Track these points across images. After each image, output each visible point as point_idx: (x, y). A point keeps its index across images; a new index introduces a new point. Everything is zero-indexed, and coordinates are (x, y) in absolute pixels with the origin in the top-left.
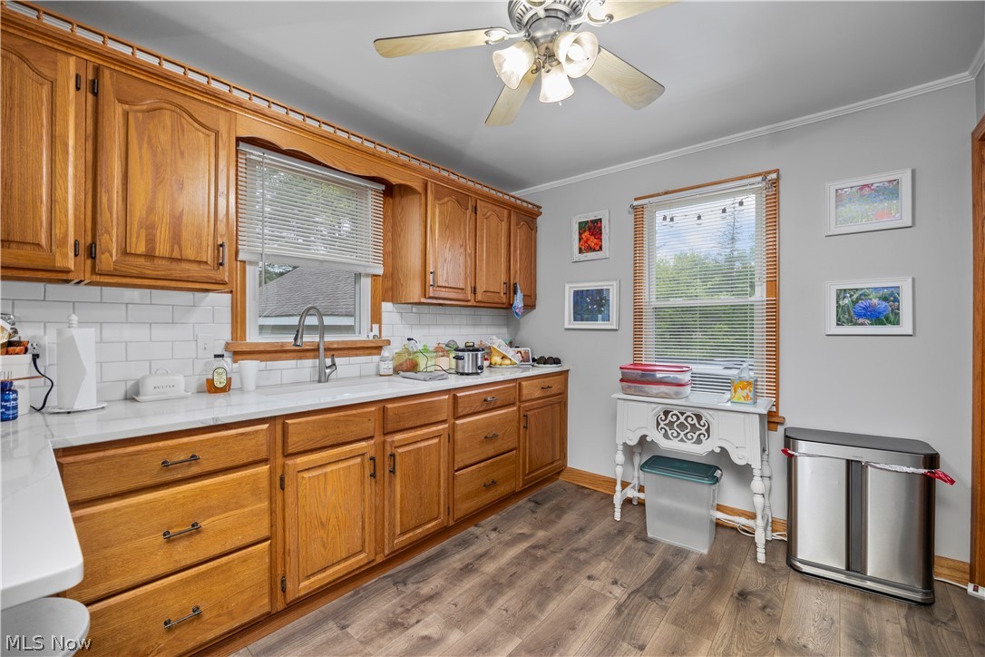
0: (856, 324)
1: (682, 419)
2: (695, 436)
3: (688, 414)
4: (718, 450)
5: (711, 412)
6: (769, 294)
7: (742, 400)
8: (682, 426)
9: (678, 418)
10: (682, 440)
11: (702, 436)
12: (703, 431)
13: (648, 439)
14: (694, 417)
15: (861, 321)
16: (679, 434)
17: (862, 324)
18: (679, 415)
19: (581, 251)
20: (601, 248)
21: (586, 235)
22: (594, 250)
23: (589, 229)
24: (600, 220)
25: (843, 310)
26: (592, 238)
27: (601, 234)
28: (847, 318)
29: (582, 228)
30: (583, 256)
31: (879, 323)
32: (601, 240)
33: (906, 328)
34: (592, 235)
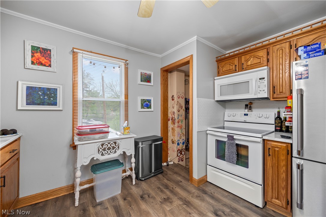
0: (144, 108)
1: (109, 145)
2: (114, 151)
3: (112, 143)
4: (122, 153)
5: (120, 140)
6: (125, 99)
7: (127, 134)
8: (109, 149)
9: (108, 146)
10: (109, 154)
11: (116, 150)
12: (117, 148)
13: (95, 159)
14: (113, 143)
15: (145, 107)
16: (108, 152)
17: (145, 108)
18: (108, 144)
19: (33, 63)
20: (50, 66)
21: (38, 55)
22: (45, 65)
23: (41, 52)
24: (50, 50)
25: (142, 105)
26: (43, 58)
27: (50, 58)
28: (143, 107)
29: (35, 49)
30: (36, 67)
31: (148, 108)
32: (50, 61)
33: (152, 109)
34: (43, 56)
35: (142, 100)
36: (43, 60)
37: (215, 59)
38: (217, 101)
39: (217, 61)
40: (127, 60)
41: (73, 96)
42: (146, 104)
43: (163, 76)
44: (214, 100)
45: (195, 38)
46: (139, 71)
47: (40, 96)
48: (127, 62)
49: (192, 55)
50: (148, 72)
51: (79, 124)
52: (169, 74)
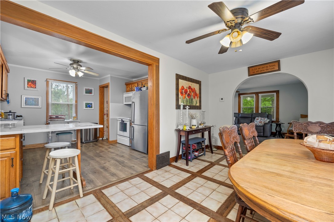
0: (88, 108)
5: (71, 122)
6: (76, 103)
7: (75, 120)
19: (28, 87)
20: (36, 88)
21: (30, 83)
22: (33, 88)
23: (31, 82)
24: (36, 81)
25: (86, 106)
26: (32, 85)
27: (36, 84)
28: (86, 107)
29: (29, 81)
30: (29, 89)
31: (90, 108)
32: (36, 86)
33: (93, 108)
34: (32, 84)
35: (86, 103)
36: (32, 86)
37: (125, 84)
38: (125, 105)
39: (126, 85)
40: (77, 83)
41: (47, 101)
42: (89, 106)
43: (100, 90)
44: (122, 104)
45: (109, 75)
46: (85, 88)
47: (31, 101)
48: (77, 84)
49: (109, 83)
50: (90, 88)
51: (50, 114)
52: (105, 89)
